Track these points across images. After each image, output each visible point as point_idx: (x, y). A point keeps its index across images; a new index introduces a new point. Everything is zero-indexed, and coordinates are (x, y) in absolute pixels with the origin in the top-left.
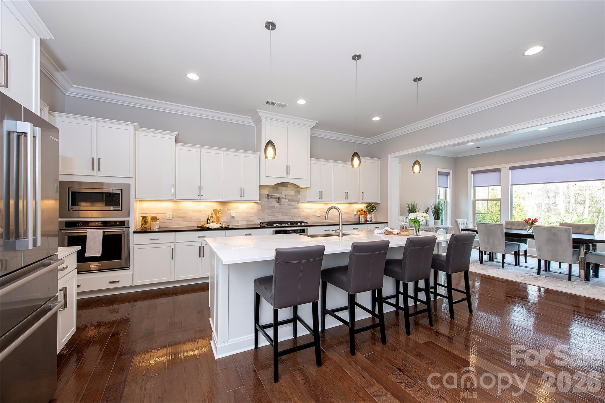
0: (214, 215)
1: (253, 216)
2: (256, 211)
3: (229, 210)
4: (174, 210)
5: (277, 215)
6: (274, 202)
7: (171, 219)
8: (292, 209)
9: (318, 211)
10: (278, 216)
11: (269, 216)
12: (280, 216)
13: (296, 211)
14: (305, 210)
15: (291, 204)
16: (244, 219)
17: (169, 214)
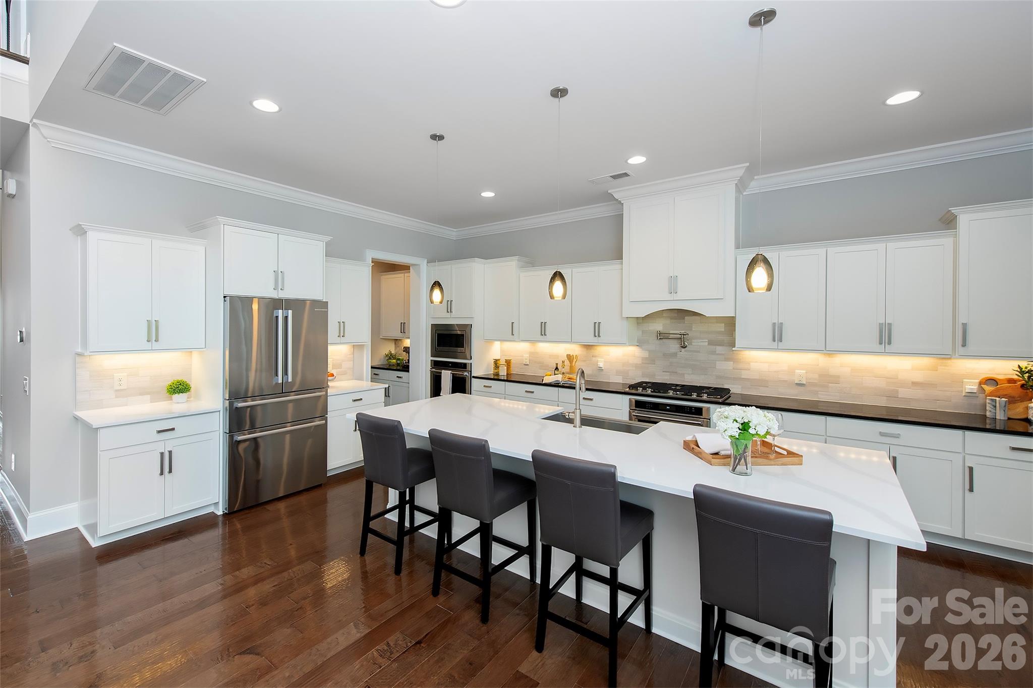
0: (567, 363)
1: (634, 369)
2: (639, 361)
3: (595, 356)
4: (531, 354)
5: (681, 372)
6: (674, 346)
7: (527, 365)
8: (717, 362)
9: (797, 371)
10: (684, 374)
11: (664, 372)
12: (689, 374)
13: (729, 365)
14: (754, 366)
15: (715, 352)
16: (618, 373)
17: (526, 358)
